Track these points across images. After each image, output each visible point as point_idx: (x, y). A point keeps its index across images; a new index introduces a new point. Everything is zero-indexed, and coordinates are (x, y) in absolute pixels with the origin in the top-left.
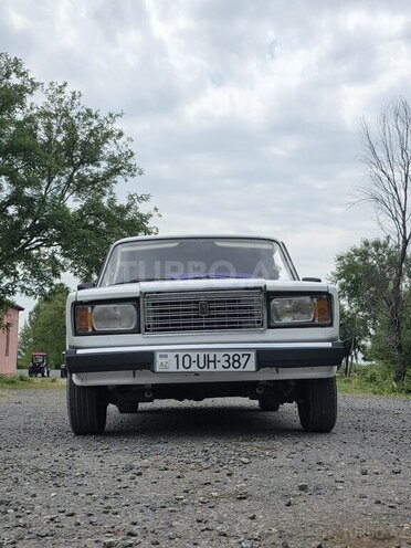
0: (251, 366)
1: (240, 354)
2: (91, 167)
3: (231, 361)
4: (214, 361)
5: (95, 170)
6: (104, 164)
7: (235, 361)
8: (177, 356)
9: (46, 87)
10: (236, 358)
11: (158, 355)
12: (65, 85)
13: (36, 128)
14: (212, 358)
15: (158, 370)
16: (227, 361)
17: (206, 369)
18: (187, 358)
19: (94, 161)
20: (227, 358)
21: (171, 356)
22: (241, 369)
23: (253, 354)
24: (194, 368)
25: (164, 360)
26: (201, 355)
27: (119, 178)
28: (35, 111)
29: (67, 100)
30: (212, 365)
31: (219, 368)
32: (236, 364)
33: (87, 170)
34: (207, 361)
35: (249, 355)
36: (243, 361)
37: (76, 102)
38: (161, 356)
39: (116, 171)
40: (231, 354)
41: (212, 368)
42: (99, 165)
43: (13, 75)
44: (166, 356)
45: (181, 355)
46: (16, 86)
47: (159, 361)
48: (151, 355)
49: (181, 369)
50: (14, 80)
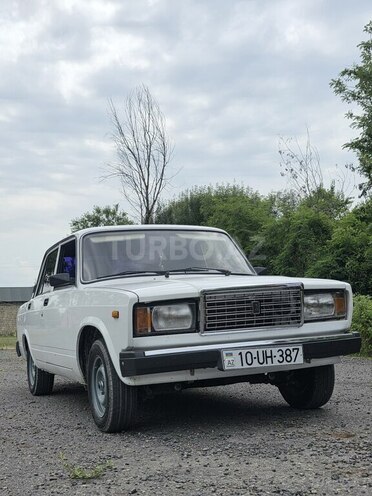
0: (300, 360)
1: (291, 348)
3: (284, 356)
4: (271, 357)
7: (287, 355)
8: (240, 354)
10: (288, 353)
11: (224, 353)
14: (269, 355)
15: (226, 368)
16: (281, 356)
17: (265, 365)
18: (249, 355)
20: (280, 353)
21: (236, 354)
22: (292, 362)
23: (301, 348)
24: (256, 364)
25: (230, 358)
26: (260, 351)
30: (269, 360)
31: (276, 363)
32: (289, 358)
34: (266, 357)
35: (298, 349)
36: (293, 355)
38: (227, 355)
40: (284, 349)
41: (270, 364)
44: (231, 354)
45: (244, 352)
47: (226, 359)
49: (246, 366)
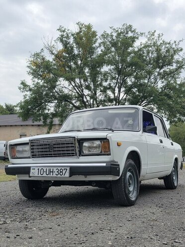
0: (67, 175)
1: (63, 168)
2: (169, 67)
3: (59, 172)
4: (52, 172)
5: (171, 68)
6: (175, 65)
7: (62, 172)
8: (38, 169)
9: (147, 34)
10: (61, 170)
11: (32, 168)
12: (155, 31)
13: (143, 53)
14: (52, 171)
15: (31, 175)
16: (57, 172)
17: (49, 175)
18: (42, 170)
19: (170, 64)
20: (57, 170)
21: (36, 169)
22: (63, 176)
23: (68, 169)
24: (45, 175)
25: (34, 171)
26: (48, 169)
27: (182, 70)
28: (143, 46)
29: (156, 38)
30: (51, 173)
31: (54, 175)
32: (61, 174)
33: (168, 69)
34: (50, 172)
35: (67, 169)
36: (64, 172)
37: (160, 38)
38: (33, 169)
39: (181, 67)
40: (59, 169)
41: (51, 175)
42: (172, 66)
43: (130, 32)
45: (40, 168)
46: (131, 37)
47: (32, 171)
48: (29, 168)
49: (40, 175)
50: (130, 34)
